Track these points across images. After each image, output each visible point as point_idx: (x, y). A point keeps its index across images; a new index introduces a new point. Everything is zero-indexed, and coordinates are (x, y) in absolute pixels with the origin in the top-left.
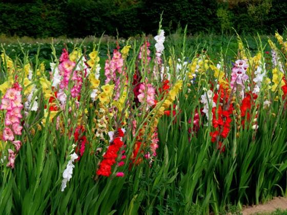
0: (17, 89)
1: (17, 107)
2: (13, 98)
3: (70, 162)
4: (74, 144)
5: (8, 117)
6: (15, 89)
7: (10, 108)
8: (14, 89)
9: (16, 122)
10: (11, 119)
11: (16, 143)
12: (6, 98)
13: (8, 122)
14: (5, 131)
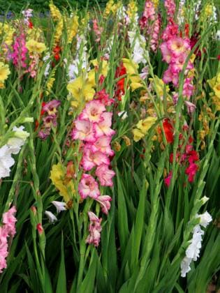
0: (103, 101)
1: (105, 135)
2: (95, 119)
3: (197, 228)
4: (205, 197)
5: (88, 154)
6: (101, 102)
7: (90, 137)
8: (98, 102)
9: (103, 164)
10: (93, 159)
11: (103, 201)
12: (85, 120)
13: (88, 164)
14: (83, 182)
